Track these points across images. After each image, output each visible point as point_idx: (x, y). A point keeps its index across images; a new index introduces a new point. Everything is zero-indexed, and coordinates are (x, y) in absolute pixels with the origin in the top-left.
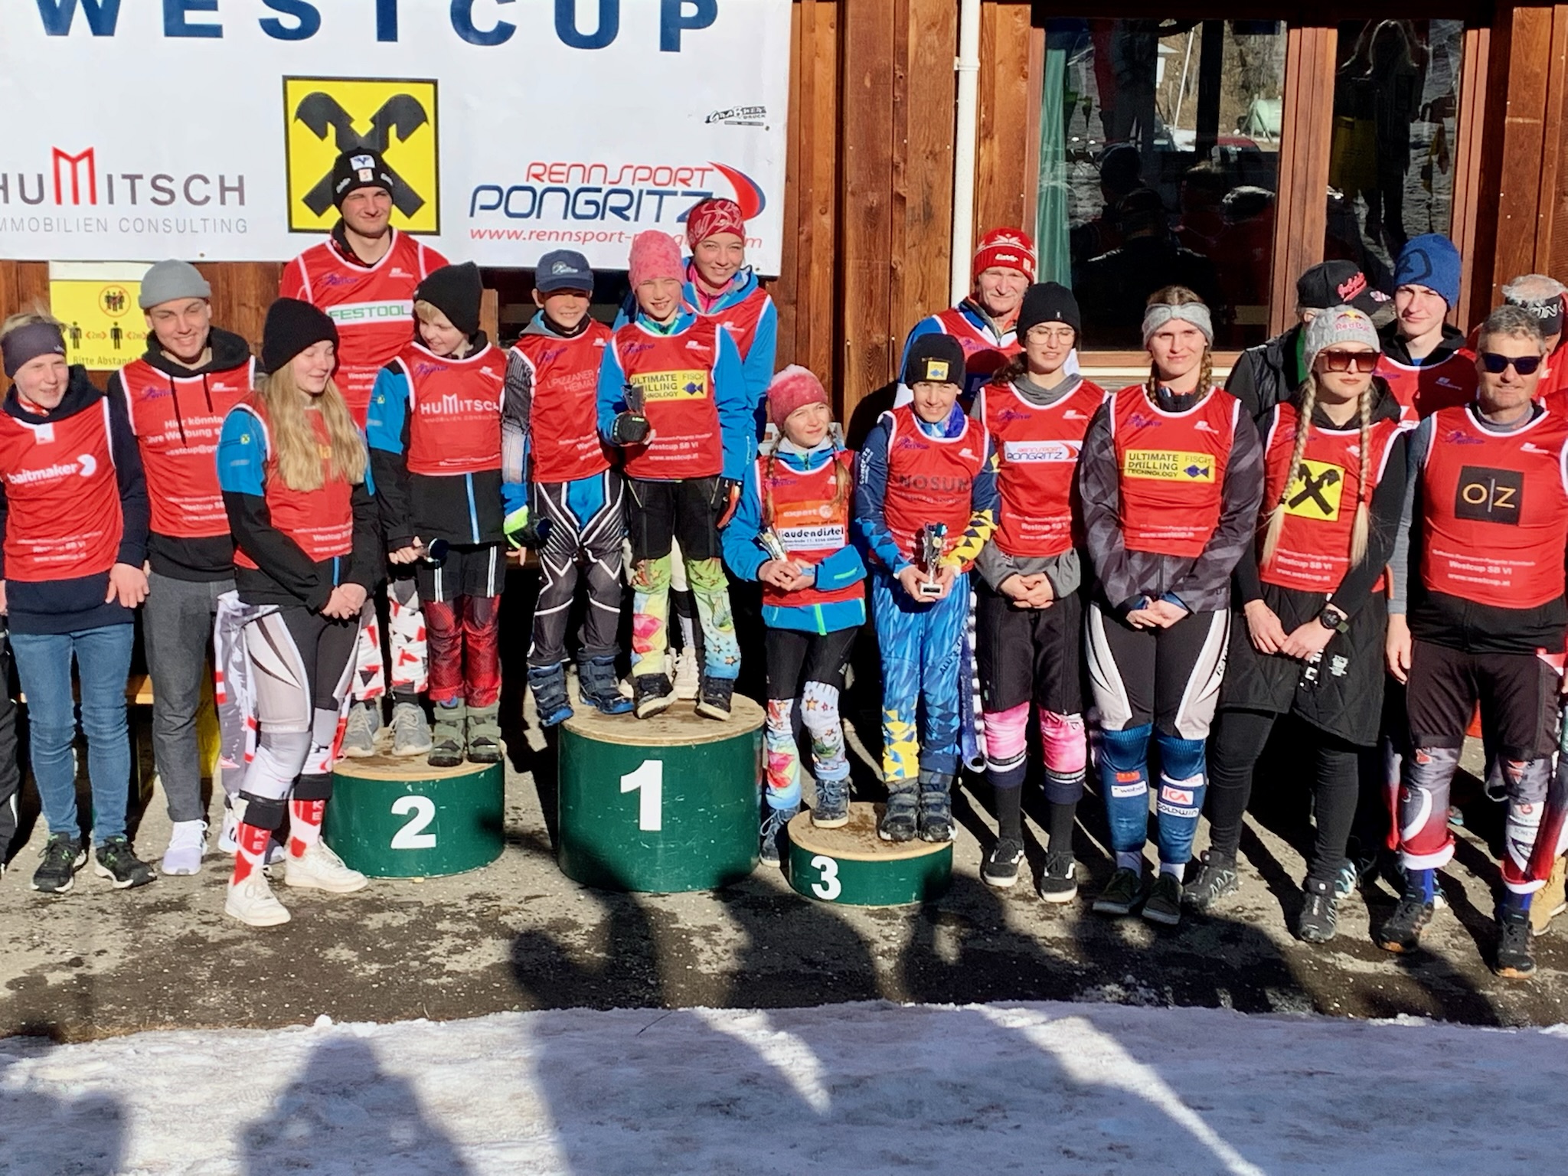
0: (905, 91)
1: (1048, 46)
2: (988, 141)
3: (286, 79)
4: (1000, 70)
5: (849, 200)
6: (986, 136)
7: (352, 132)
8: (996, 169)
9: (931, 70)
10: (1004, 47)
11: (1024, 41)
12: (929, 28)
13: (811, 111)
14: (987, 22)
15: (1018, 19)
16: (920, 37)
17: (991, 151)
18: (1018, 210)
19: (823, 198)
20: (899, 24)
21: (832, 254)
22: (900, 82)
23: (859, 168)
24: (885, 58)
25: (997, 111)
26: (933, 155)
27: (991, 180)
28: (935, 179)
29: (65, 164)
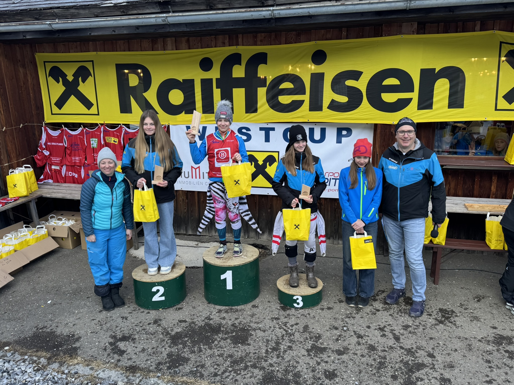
7: (258, 164)
29: (194, 170)
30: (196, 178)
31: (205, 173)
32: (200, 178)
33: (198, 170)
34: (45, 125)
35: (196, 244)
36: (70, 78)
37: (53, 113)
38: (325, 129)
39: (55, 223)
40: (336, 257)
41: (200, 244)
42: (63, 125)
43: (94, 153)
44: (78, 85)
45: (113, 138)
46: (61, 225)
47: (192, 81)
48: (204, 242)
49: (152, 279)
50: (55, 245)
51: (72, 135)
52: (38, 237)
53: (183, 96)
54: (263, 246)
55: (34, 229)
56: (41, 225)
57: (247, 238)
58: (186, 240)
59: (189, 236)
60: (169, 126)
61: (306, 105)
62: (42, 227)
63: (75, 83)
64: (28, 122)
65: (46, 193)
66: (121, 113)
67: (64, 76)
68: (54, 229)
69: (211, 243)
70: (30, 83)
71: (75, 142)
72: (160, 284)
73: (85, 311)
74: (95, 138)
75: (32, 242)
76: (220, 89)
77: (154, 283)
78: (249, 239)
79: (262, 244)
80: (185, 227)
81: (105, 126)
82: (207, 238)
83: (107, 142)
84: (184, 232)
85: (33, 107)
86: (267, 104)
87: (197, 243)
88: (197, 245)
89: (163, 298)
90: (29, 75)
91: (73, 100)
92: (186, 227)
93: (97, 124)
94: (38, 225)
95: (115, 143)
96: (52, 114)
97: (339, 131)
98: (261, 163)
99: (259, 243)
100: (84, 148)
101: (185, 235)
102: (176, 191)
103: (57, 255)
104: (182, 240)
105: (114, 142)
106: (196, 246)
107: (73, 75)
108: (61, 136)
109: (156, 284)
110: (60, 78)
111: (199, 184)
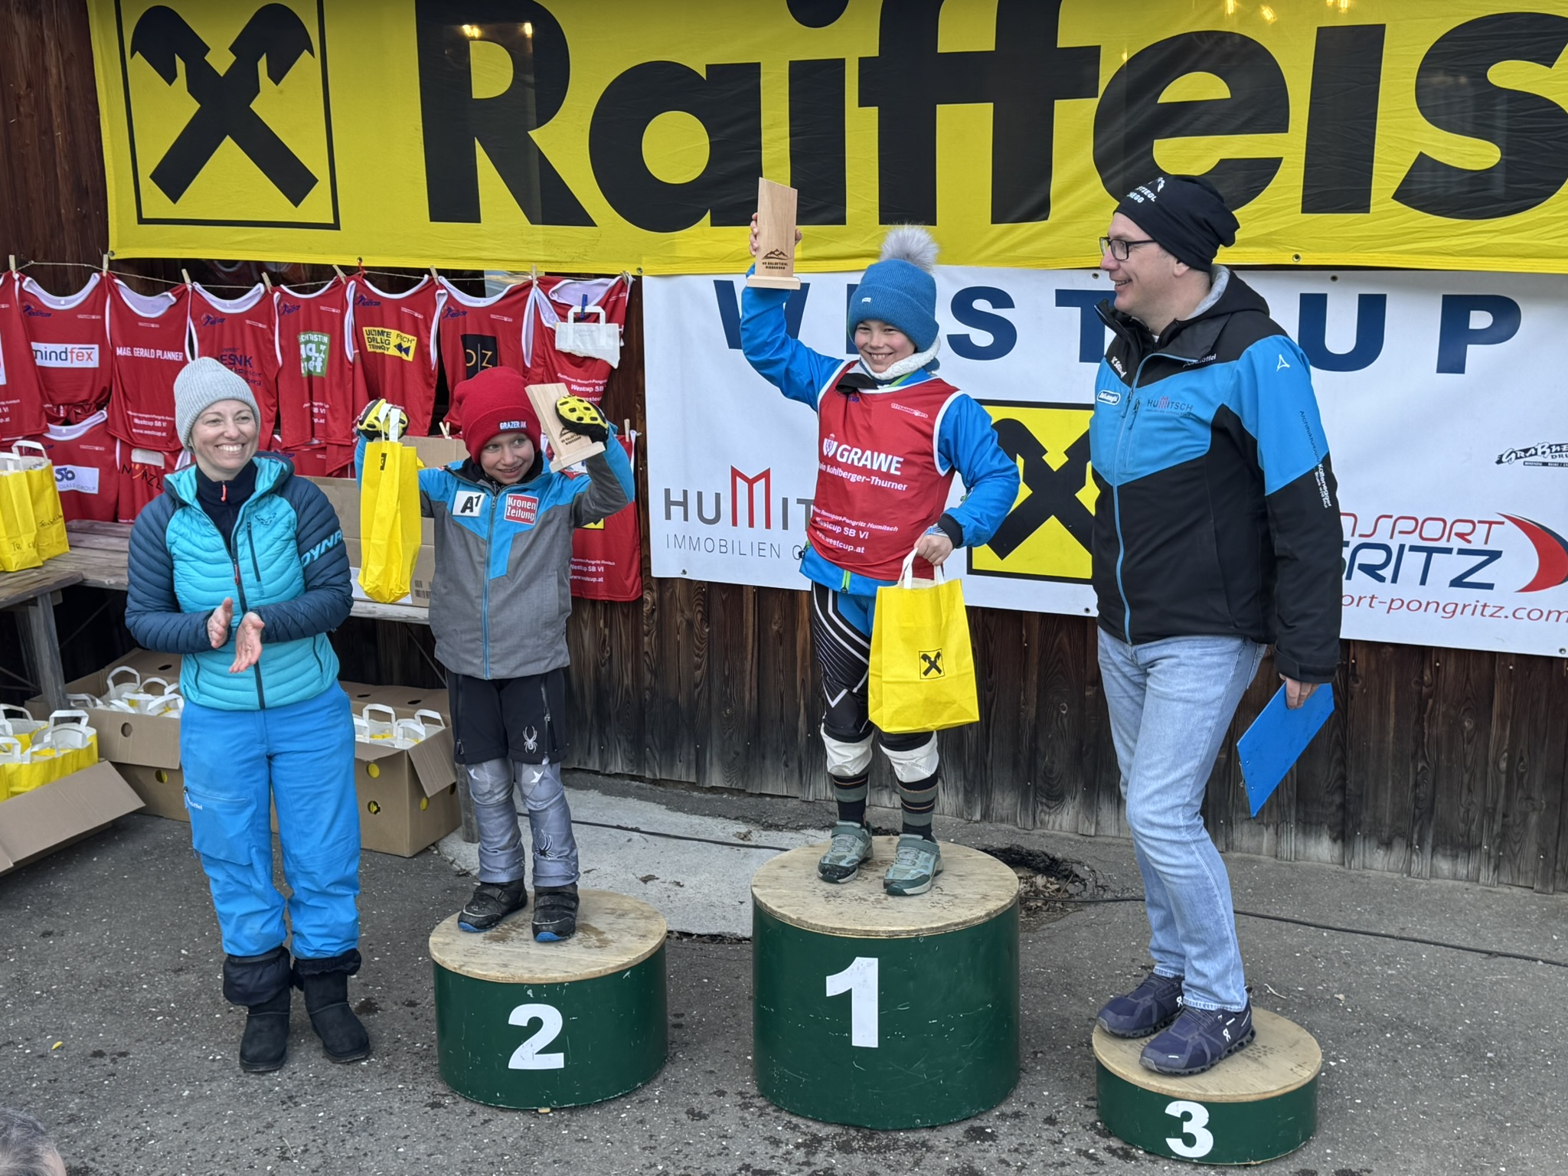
7: (1044, 464)
29: (742, 485)
30: (751, 525)
31: (792, 505)
32: (768, 526)
33: (759, 487)
34: (110, 268)
35: (738, 835)
36: (221, 60)
37: (144, 216)
38: (1381, 300)
39: (132, 703)
40: (1415, 936)
41: (759, 836)
42: (184, 272)
43: (311, 399)
44: (256, 90)
45: (394, 333)
46: (155, 713)
47: (752, 71)
48: (777, 827)
49: (512, 970)
50: (125, 801)
51: (222, 317)
52: (53, 761)
53: (706, 140)
54: (1053, 860)
55: (42, 724)
56: (71, 708)
57: (978, 817)
58: (694, 811)
59: (709, 796)
60: (638, 281)
61: (1290, 181)
62: (77, 720)
63: (244, 83)
64: (40, 256)
65: (101, 570)
66: (434, 217)
67: (195, 50)
68: (125, 729)
69: (810, 832)
70: (53, 80)
71: (234, 350)
72: (546, 993)
73: (224, 1093)
74: (321, 330)
75: (28, 782)
76: (875, 110)
77: (521, 985)
78: (989, 827)
79: (1048, 851)
80: (693, 751)
81: (366, 277)
82: (793, 811)
83: (370, 349)
84: (688, 775)
85: (64, 189)
86: (1098, 180)
87: (743, 828)
88: (745, 837)
89: (557, 1061)
90: (51, 45)
91: (229, 155)
92: (697, 750)
93: (331, 266)
94: (61, 708)
95: (404, 356)
96: (142, 221)
97: (1456, 309)
98: (1055, 459)
99: (1036, 848)
100: (272, 378)
101: (693, 786)
102: (662, 581)
103: (131, 846)
104: (680, 809)
105: (397, 353)
106: (741, 842)
107: (232, 49)
108: (173, 320)
109: (530, 992)
110: (177, 58)
111: (762, 552)
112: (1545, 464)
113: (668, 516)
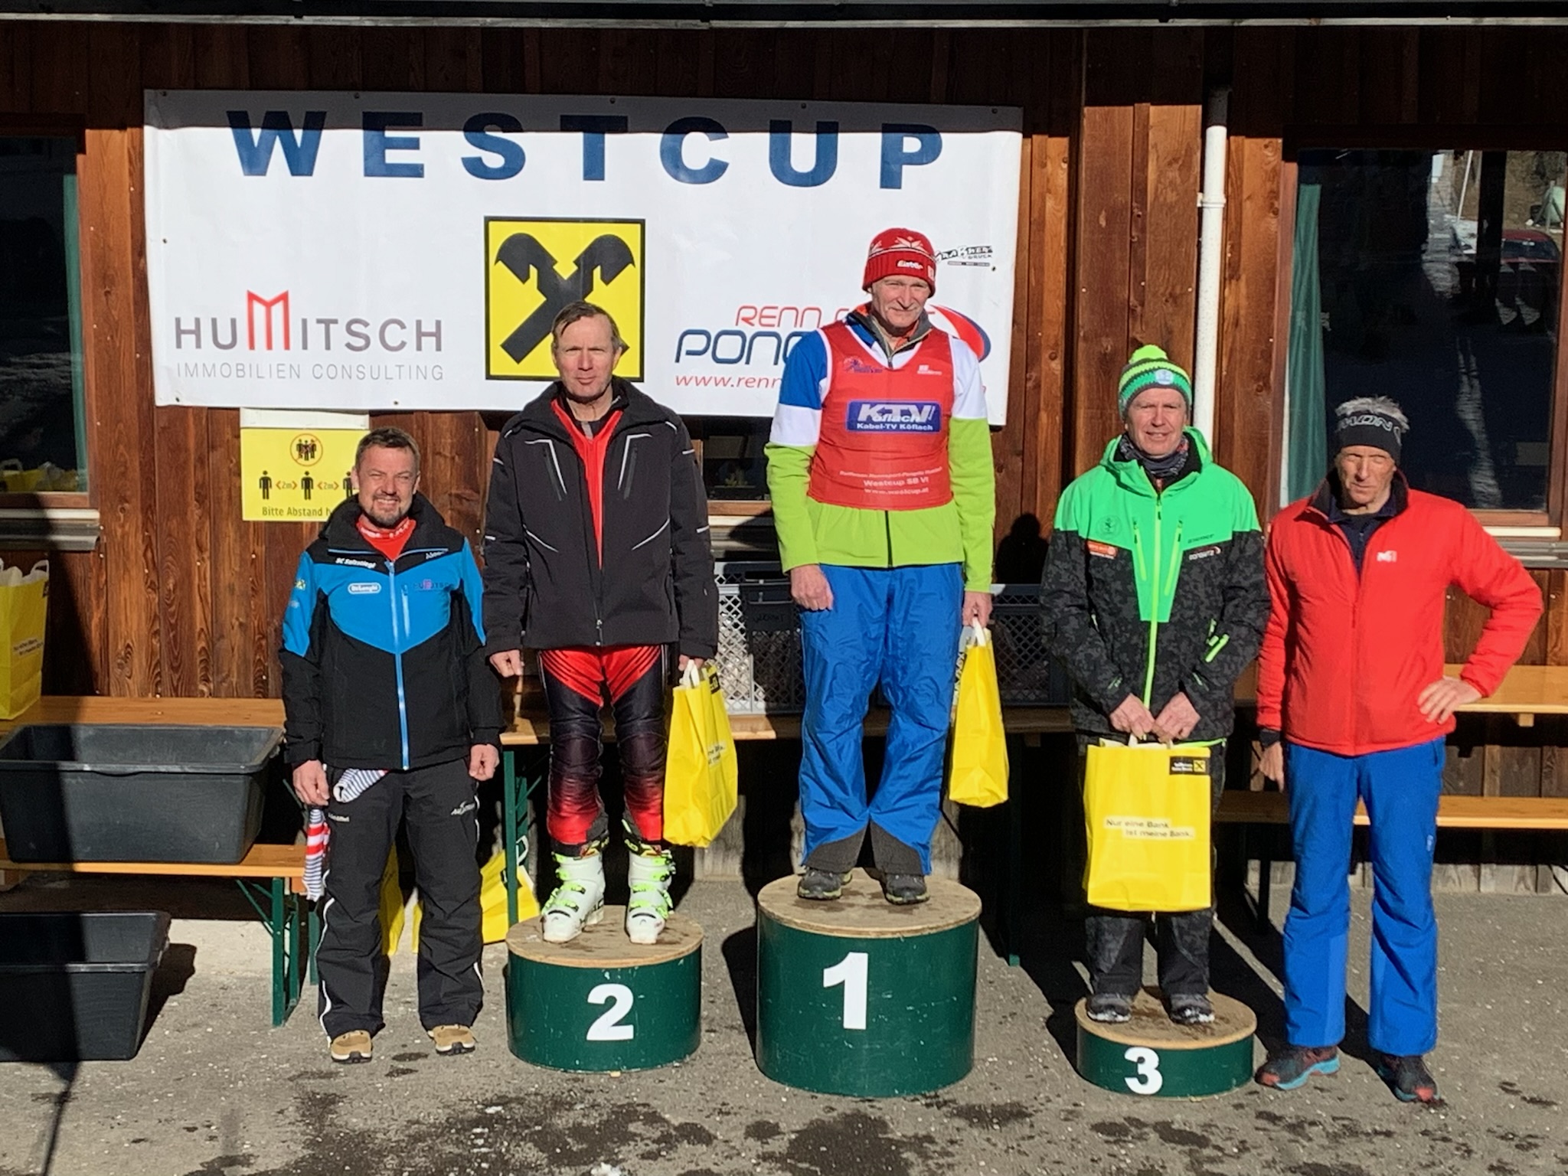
0: (1143, 230)
1: (1302, 180)
2: (1234, 282)
3: (488, 220)
4: (1248, 207)
5: (1081, 346)
6: (1231, 277)
7: (555, 274)
8: (1242, 312)
9: (1171, 207)
10: (1252, 182)
11: (1275, 174)
12: (1170, 164)
13: (1041, 250)
14: (1234, 155)
15: (1268, 152)
16: (1161, 173)
17: (1237, 294)
18: (1267, 356)
19: (1052, 342)
20: (1138, 160)
21: (1060, 402)
22: (1139, 221)
23: (1093, 312)
24: (1122, 197)
25: (1243, 249)
26: (1174, 298)
27: (1237, 324)
28: (1176, 323)
29: (259, 309)
30: (269, 346)
31: (312, 325)
32: (287, 346)
33: (278, 310)
38: (835, 126)
98: (565, 269)
102: (167, 409)
111: (281, 374)
112: (964, 264)
113: (179, 345)
